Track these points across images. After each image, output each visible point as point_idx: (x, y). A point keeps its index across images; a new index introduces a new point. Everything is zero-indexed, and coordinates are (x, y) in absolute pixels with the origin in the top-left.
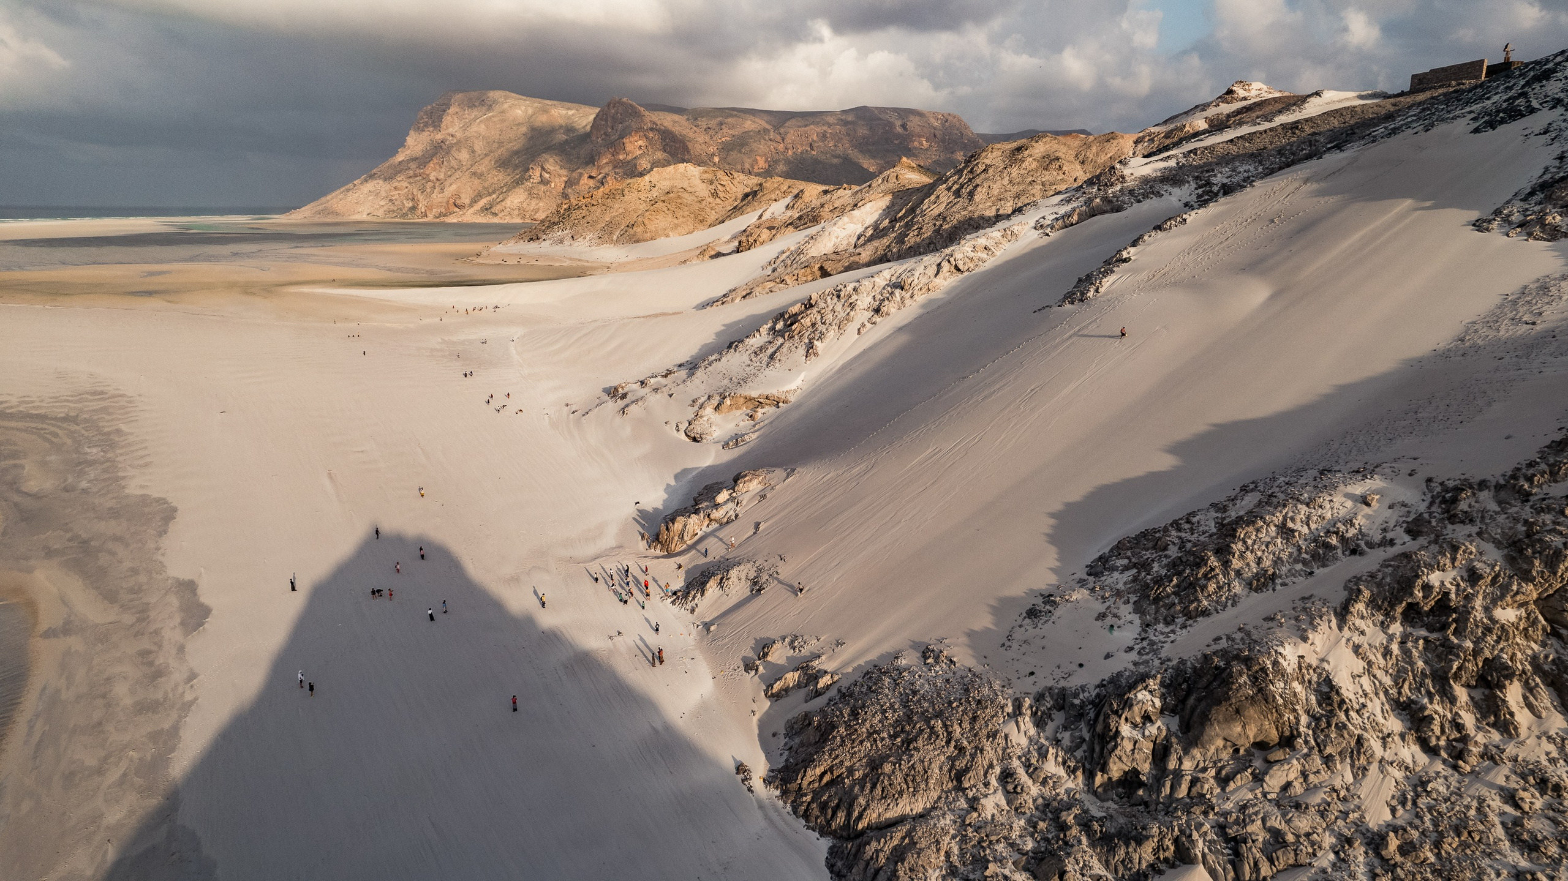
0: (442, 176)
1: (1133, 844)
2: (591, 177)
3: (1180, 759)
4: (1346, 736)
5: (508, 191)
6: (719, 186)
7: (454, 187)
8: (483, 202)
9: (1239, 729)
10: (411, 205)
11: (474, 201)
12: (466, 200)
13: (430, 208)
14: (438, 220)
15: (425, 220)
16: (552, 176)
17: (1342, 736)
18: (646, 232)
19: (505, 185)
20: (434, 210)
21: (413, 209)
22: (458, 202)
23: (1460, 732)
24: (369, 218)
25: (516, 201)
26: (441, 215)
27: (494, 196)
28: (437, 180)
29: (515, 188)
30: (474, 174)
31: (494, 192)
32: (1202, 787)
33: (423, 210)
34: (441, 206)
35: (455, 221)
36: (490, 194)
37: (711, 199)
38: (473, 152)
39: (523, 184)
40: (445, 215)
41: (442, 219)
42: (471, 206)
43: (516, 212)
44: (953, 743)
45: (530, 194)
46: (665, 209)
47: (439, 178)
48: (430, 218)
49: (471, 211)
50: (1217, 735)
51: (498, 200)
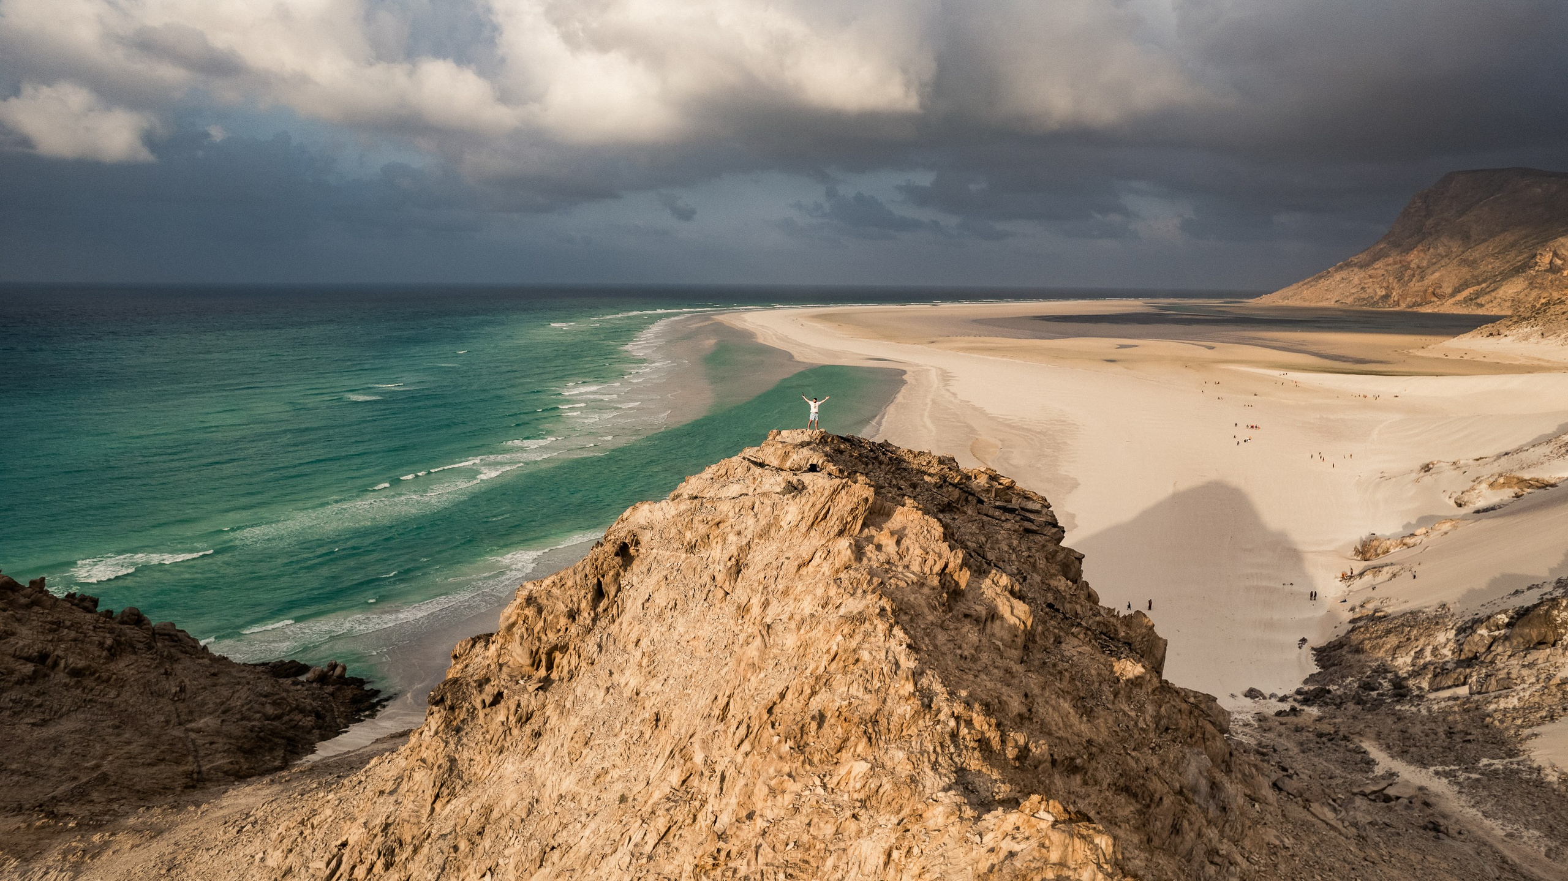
0: (1424, 264)
5: (1503, 279)
7: (1437, 275)
8: (1466, 293)
10: (1384, 293)
11: (1457, 291)
12: (1448, 289)
13: (1403, 296)
14: (1410, 310)
15: (1397, 309)
19: (1500, 273)
20: (1408, 299)
21: (1386, 297)
22: (1438, 291)
24: (1337, 305)
25: (1510, 292)
26: (1414, 305)
27: (1484, 285)
28: (1418, 267)
29: (1513, 276)
30: (1464, 261)
31: (1484, 281)
33: (1396, 299)
34: (1417, 296)
35: (1430, 311)
36: (1479, 284)
38: (1468, 237)
39: (1523, 272)
40: (1420, 305)
41: (1415, 309)
42: (1453, 295)
43: (1509, 304)
45: (1531, 283)
47: (1421, 265)
48: (1403, 307)
49: (1452, 301)
51: (1488, 290)
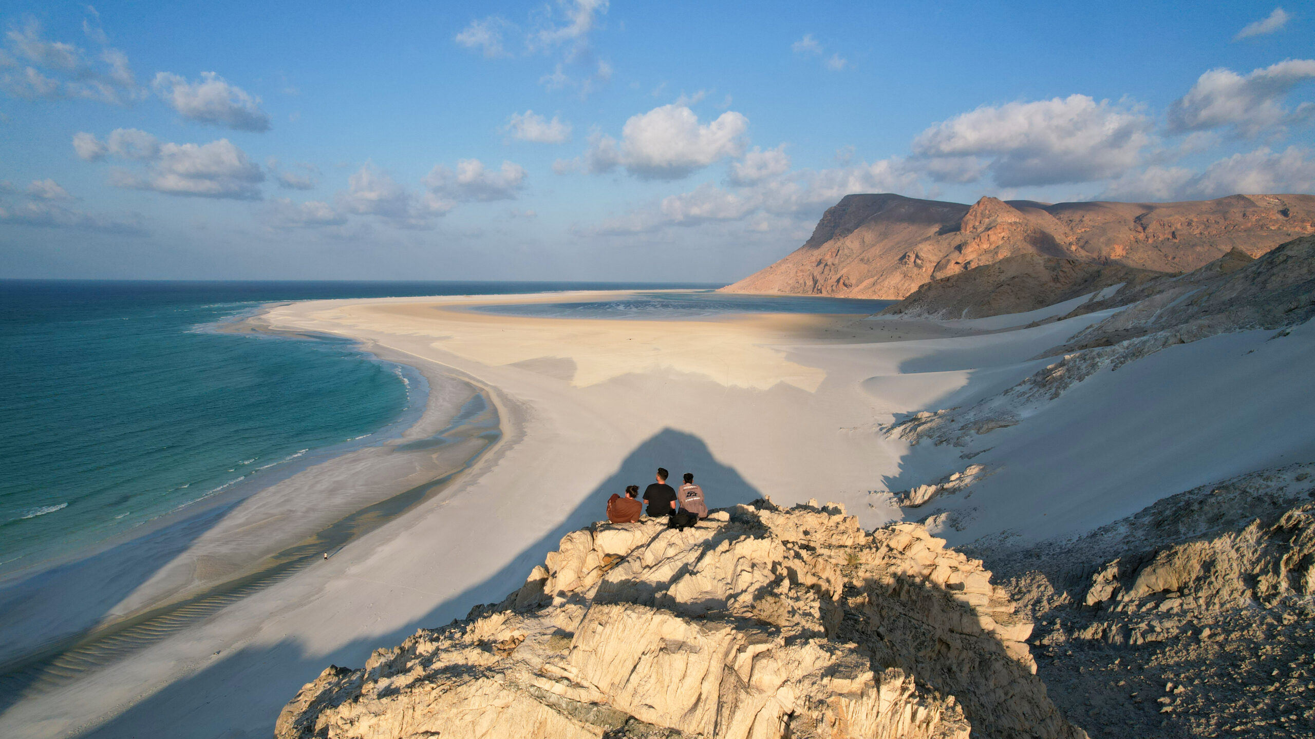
0: (836, 262)
1: (1082, 631)
2: (957, 263)
3: (1123, 596)
4: (1212, 588)
5: (888, 273)
6: (1061, 273)
7: (845, 270)
8: (865, 284)
9: (1154, 580)
11: (860, 281)
12: (853, 281)
13: (825, 286)
14: (830, 296)
15: (821, 295)
16: (924, 263)
17: (1210, 588)
18: (990, 310)
19: (885, 269)
20: (828, 288)
22: (847, 282)
23: (1276, 591)
25: (893, 282)
26: (832, 292)
27: (876, 277)
28: (833, 265)
29: (893, 271)
30: (862, 260)
31: (876, 274)
32: (1128, 608)
33: (820, 288)
35: (843, 297)
36: (873, 276)
37: (1052, 284)
38: (864, 242)
39: (899, 268)
40: (835, 292)
41: (833, 295)
42: (857, 285)
43: (892, 291)
44: (1018, 588)
45: (904, 276)
46: (1009, 291)
47: (834, 263)
48: (825, 294)
49: (856, 289)
50: (1143, 583)
51: (879, 281)
